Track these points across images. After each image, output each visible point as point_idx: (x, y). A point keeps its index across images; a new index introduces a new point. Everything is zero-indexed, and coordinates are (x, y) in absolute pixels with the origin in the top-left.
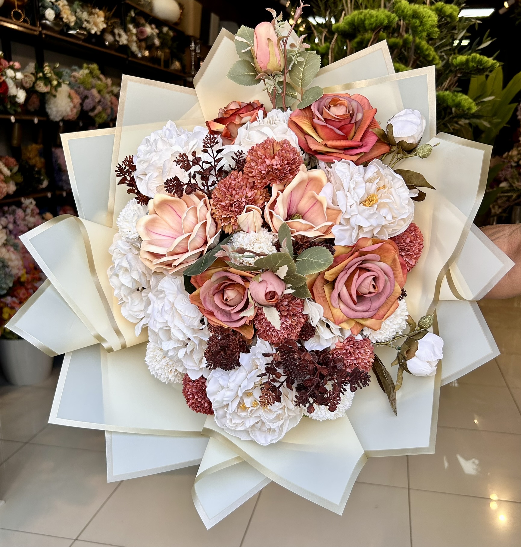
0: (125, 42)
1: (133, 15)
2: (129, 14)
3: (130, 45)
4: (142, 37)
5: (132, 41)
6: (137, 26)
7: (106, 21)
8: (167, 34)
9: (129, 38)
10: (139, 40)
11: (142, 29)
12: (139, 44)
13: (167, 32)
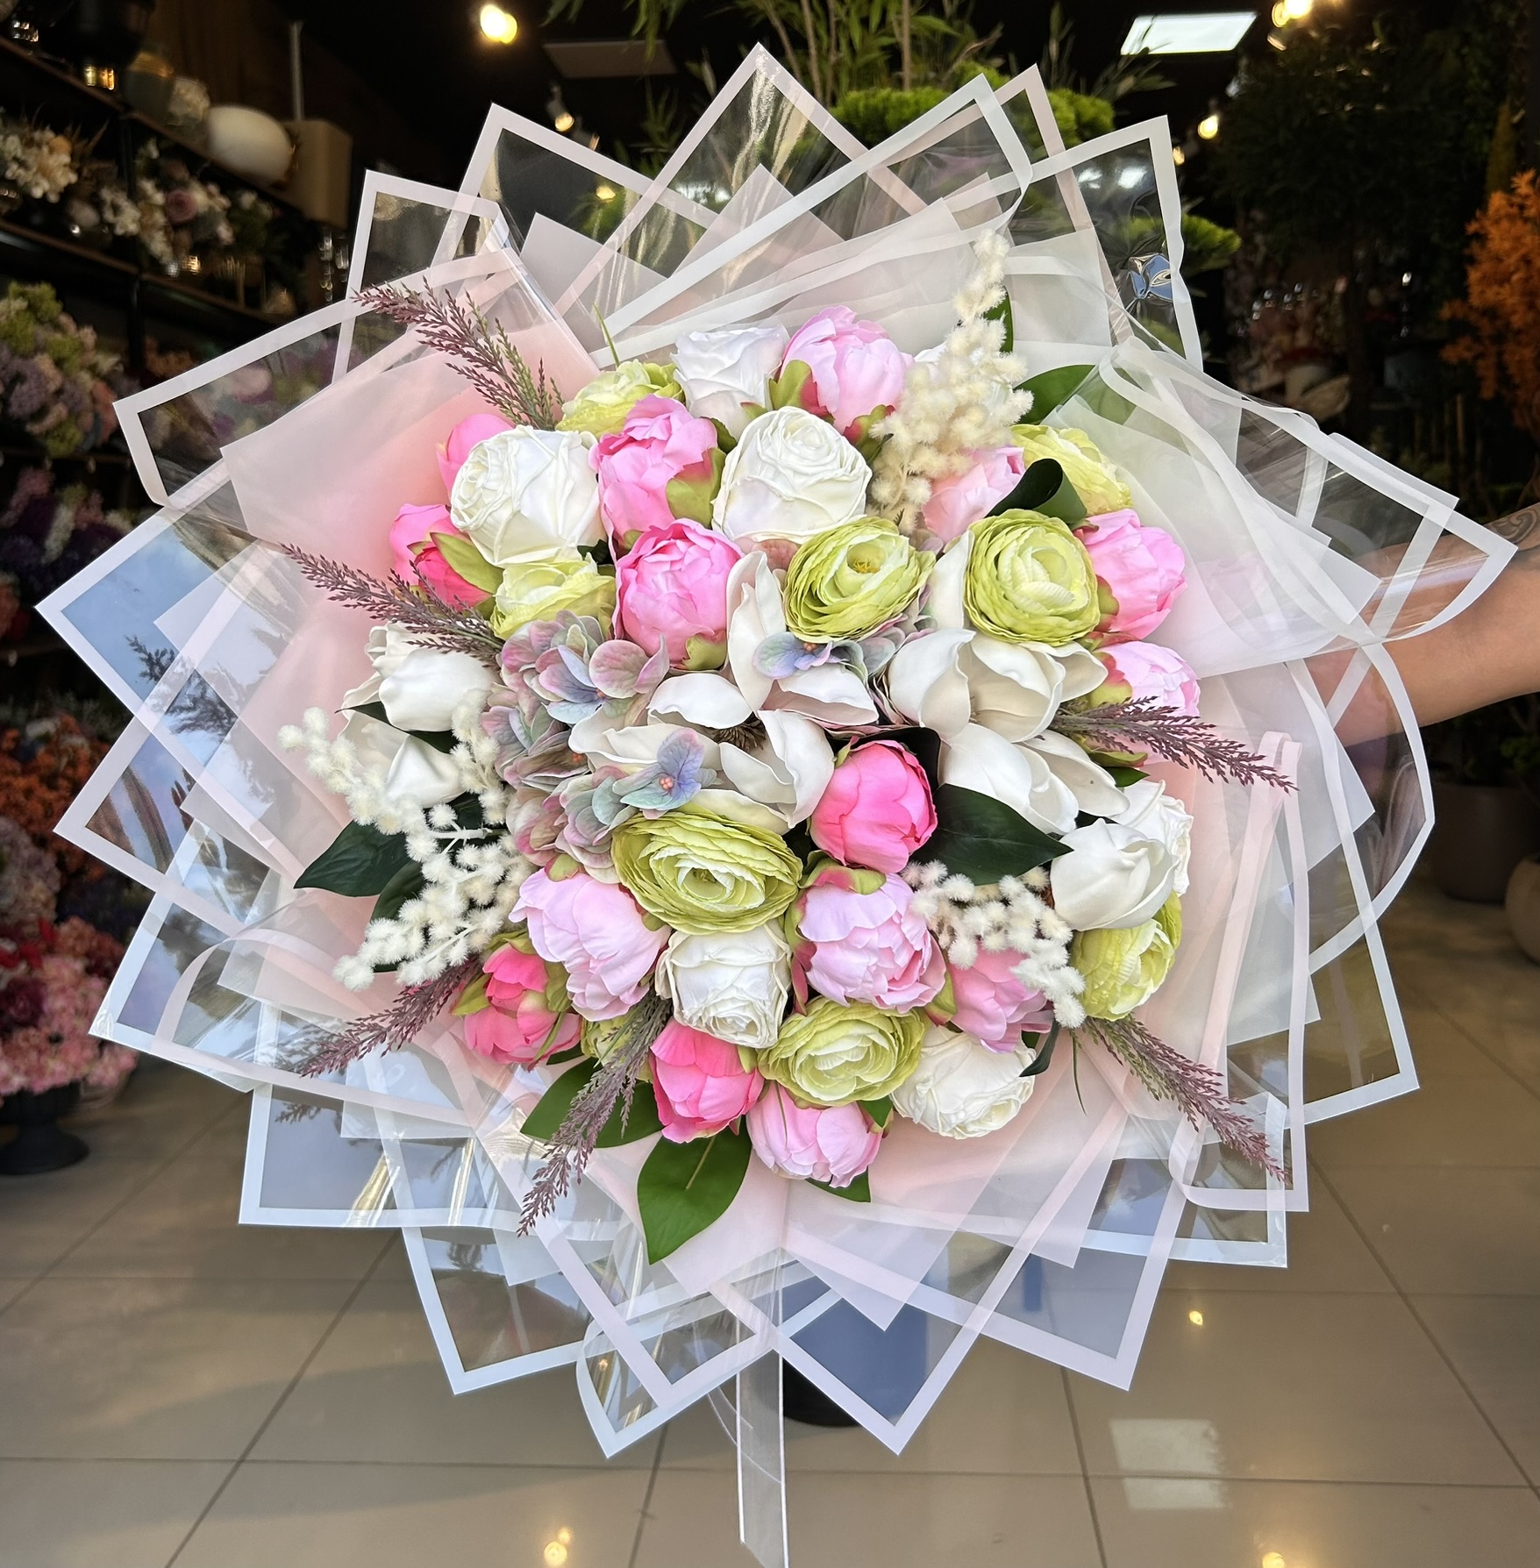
0: (133, 228)
1: (155, 154)
2: (141, 151)
3: (145, 237)
4: (181, 218)
5: (153, 226)
6: (164, 185)
7: (77, 165)
8: (253, 212)
9: (143, 215)
10: (173, 227)
11: (179, 195)
12: (172, 236)
13: (254, 205)
